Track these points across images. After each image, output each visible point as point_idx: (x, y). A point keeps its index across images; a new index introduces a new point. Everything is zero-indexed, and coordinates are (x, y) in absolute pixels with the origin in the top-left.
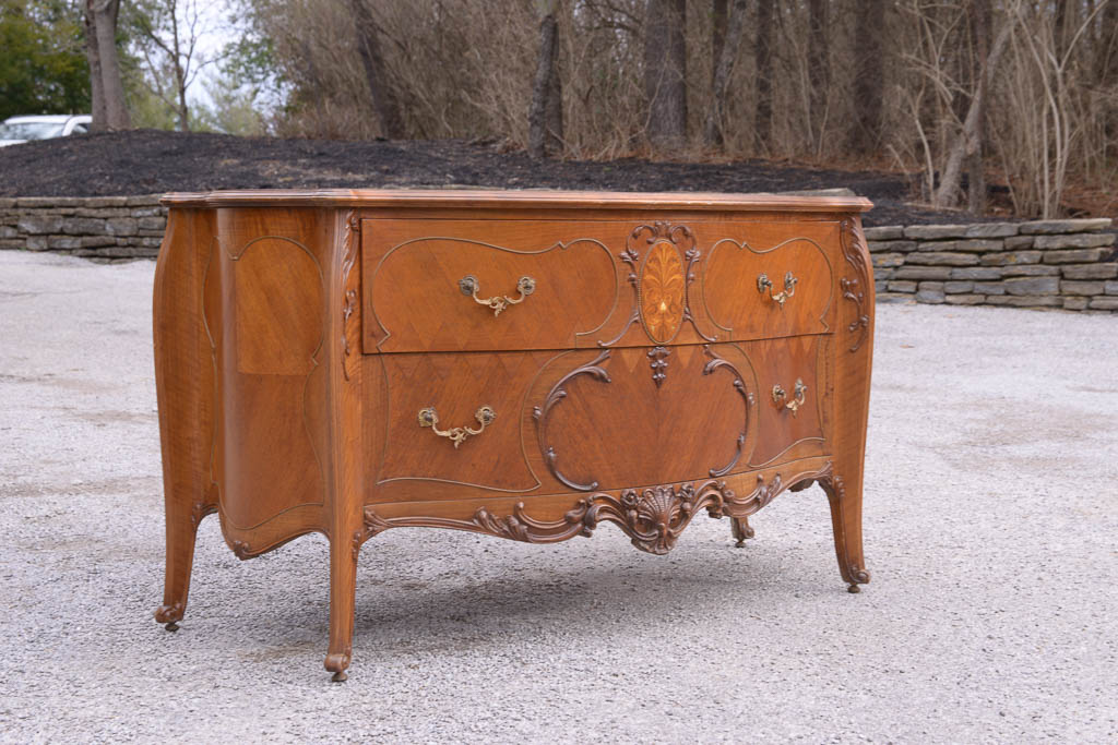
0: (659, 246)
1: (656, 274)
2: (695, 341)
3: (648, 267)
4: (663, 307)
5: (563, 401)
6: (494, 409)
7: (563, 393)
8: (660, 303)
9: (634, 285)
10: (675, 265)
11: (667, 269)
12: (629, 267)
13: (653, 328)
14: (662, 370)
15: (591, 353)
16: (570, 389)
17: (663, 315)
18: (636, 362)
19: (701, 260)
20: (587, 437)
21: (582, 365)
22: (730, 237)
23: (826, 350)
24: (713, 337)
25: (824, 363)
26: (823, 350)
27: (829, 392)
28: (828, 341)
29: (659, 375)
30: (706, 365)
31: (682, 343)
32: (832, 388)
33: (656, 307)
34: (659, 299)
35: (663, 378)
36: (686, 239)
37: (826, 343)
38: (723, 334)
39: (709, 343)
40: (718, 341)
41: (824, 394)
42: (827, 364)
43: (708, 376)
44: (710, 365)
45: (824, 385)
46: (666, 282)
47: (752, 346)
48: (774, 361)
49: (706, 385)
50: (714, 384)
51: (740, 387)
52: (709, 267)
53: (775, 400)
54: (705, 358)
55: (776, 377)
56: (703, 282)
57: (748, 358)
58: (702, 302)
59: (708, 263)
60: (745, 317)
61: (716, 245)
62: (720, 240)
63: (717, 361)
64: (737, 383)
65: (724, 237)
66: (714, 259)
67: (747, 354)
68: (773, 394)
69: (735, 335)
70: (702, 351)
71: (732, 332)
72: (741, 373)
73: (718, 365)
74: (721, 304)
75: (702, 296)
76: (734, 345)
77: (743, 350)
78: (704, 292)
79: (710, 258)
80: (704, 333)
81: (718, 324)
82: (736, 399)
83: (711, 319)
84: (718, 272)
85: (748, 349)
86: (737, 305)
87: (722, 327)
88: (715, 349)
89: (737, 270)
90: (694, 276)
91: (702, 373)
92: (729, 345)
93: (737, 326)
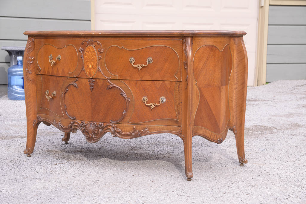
0: (89, 47)
1: (88, 56)
2: (103, 78)
3: (86, 54)
4: (90, 66)
5: (68, 92)
6: (56, 92)
7: (67, 89)
9: (82, 59)
10: (94, 53)
11: (91, 55)
13: (87, 72)
15: (73, 79)
16: (69, 88)
17: (90, 69)
18: (85, 82)
19: (104, 52)
20: (73, 104)
21: (71, 82)
22: (115, 45)
23: (179, 87)
24: (109, 77)
25: (178, 92)
26: (178, 87)
27: (180, 103)
28: (180, 84)
29: (91, 87)
30: (108, 86)
31: (98, 78)
32: (181, 102)
33: (88, 66)
34: (89, 64)
35: (93, 89)
36: (98, 45)
37: (179, 85)
38: (113, 76)
39: (108, 79)
40: (111, 79)
41: (178, 103)
42: (179, 92)
43: (109, 90)
44: (109, 86)
45: (178, 100)
46: (91, 58)
47: (129, 82)
48: (143, 88)
49: (108, 93)
50: (112, 93)
51: (123, 95)
52: (107, 55)
53: (143, 102)
54: (108, 84)
55: (144, 94)
56: (105, 59)
57: (127, 86)
58: (104, 66)
59: (106, 53)
60: (123, 72)
61: (110, 47)
62: (111, 45)
63: (112, 85)
64: (121, 94)
65: (113, 45)
66: (109, 52)
67: (126, 84)
68: (142, 100)
69: (119, 77)
70: (107, 81)
71: (117, 76)
72: (124, 90)
73: (112, 87)
74: (112, 67)
75: (104, 64)
76: (120, 81)
77: (124, 83)
78: (105, 62)
79: (107, 51)
80: (105, 76)
81: (111, 73)
82: (122, 99)
83: (108, 71)
84: (111, 56)
85: (127, 82)
86: (120, 67)
87: (113, 74)
88: (112, 81)
89: (119, 55)
90: (101, 57)
91: (106, 88)
92: (118, 80)
93: (120, 74)
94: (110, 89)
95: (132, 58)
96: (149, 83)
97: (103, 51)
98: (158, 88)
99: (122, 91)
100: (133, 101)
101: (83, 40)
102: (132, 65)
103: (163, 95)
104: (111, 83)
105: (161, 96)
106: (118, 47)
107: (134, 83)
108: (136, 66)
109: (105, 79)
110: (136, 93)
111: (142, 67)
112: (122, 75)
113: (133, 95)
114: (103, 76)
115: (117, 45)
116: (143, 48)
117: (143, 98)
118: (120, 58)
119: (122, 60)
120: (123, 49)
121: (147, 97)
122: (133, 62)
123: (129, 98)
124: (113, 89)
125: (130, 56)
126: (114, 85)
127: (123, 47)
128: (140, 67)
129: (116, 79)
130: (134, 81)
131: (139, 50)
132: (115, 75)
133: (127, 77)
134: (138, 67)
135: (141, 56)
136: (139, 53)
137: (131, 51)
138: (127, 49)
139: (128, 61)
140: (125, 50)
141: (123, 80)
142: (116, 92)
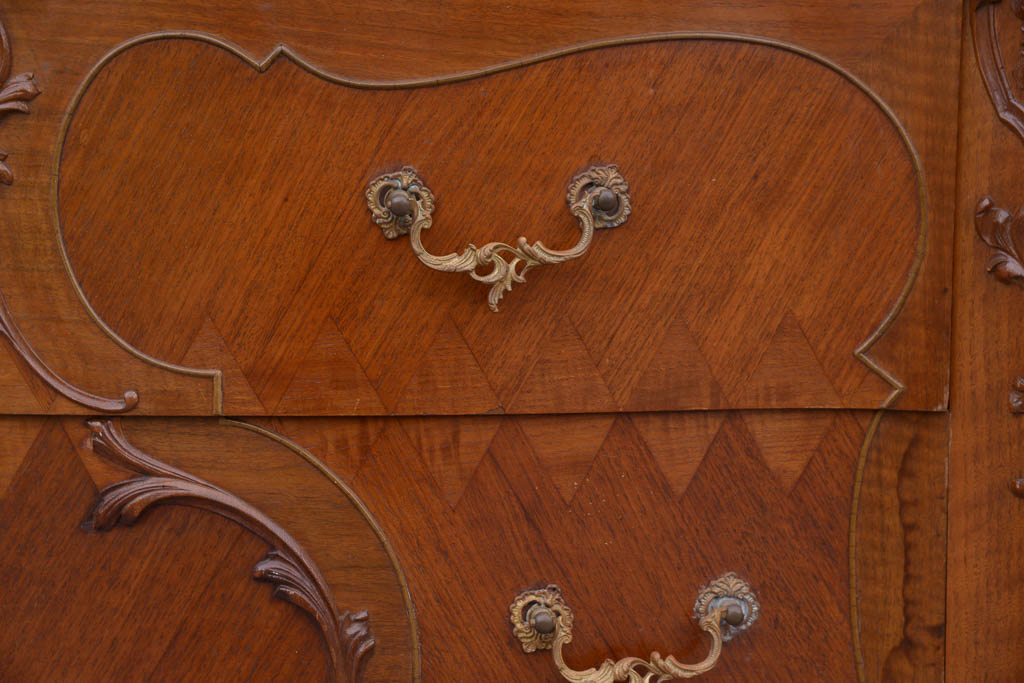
2: (33, 405)
19: (41, 110)
22: (190, 25)
23: (903, 472)
24: (118, 395)
25: (893, 521)
26: (890, 474)
27: (926, 639)
28: (915, 442)
30: (99, 496)
32: (935, 621)
37: (907, 455)
38: (172, 385)
39: (104, 416)
40: (146, 408)
41: (894, 641)
42: (908, 528)
43: (111, 536)
44: (111, 498)
45: (896, 611)
47: (364, 436)
48: (518, 499)
49: (103, 567)
50: (144, 567)
51: (283, 589)
52: (85, 138)
53: (524, 647)
54: (95, 466)
55: (535, 560)
56: (54, 191)
57: (338, 480)
58: (52, 266)
59: (76, 120)
60: (295, 327)
61: (115, 51)
62: (137, 33)
63: (151, 482)
64: (268, 572)
65: (161, 23)
66: (104, 107)
67: (326, 464)
68: (513, 625)
69: (241, 393)
70: (81, 443)
71: (218, 383)
72: (296, 535)
73: (152, 500)
74: (150, 275)
75: (48, 244)
76: (247, 429)
77: (304, 452)
78: (62, 228)
79: (85, 100)
80: (68, 379)
81: (142, 351)
82: (269, 631)
83: (102, 330)
84: (130, 157)
85: (337, 447)
86: (248, 283)
87: (165, 360)
88: (147, 440)
89: (239, 148)
90: (6, 169)
91: (81, 522)
92: (223, 429)
93: (252, 359)
94: (121, 519)
95: (407, 179)
96: (586, 439)
97: (24, 97)
98: (681, 490)
99: (271, 545)
100: (411, 649)
102: (415, 255)
103: (727, 565)
104: (135, 455)
105: (707, 573)
106: (220, 53)
107: (420, 446)
108: (453, 262)
109: (60, 412)
110: (445, 553)
111: (525, 276)
112: (273, 364)
113: (407, 580)
114: (40, 384)
115: (208, 27)
116: (522, 66)
117: (521, 604)
118: (246, 179)
119: (278, 201)
120: (293, 71)
121: (554, 586)
122: (420, 217)
123: (363, 615)
124: (166, 528)
125: (379, 147)
126: (180, 484)
127: (291, 47)
128: (508, 268)
129: (197, 409)
130: (422, 425)
131: (482, 89)
132: (197, 367)
133: (336, 388)
134: (482, 279)
135: (505, 147)
136: (480, 114)
137: (381, 94)
138: (341, 73)
139: (346, 213)
140: (317, 81)
141: (291, 427)
142: (205, 555)
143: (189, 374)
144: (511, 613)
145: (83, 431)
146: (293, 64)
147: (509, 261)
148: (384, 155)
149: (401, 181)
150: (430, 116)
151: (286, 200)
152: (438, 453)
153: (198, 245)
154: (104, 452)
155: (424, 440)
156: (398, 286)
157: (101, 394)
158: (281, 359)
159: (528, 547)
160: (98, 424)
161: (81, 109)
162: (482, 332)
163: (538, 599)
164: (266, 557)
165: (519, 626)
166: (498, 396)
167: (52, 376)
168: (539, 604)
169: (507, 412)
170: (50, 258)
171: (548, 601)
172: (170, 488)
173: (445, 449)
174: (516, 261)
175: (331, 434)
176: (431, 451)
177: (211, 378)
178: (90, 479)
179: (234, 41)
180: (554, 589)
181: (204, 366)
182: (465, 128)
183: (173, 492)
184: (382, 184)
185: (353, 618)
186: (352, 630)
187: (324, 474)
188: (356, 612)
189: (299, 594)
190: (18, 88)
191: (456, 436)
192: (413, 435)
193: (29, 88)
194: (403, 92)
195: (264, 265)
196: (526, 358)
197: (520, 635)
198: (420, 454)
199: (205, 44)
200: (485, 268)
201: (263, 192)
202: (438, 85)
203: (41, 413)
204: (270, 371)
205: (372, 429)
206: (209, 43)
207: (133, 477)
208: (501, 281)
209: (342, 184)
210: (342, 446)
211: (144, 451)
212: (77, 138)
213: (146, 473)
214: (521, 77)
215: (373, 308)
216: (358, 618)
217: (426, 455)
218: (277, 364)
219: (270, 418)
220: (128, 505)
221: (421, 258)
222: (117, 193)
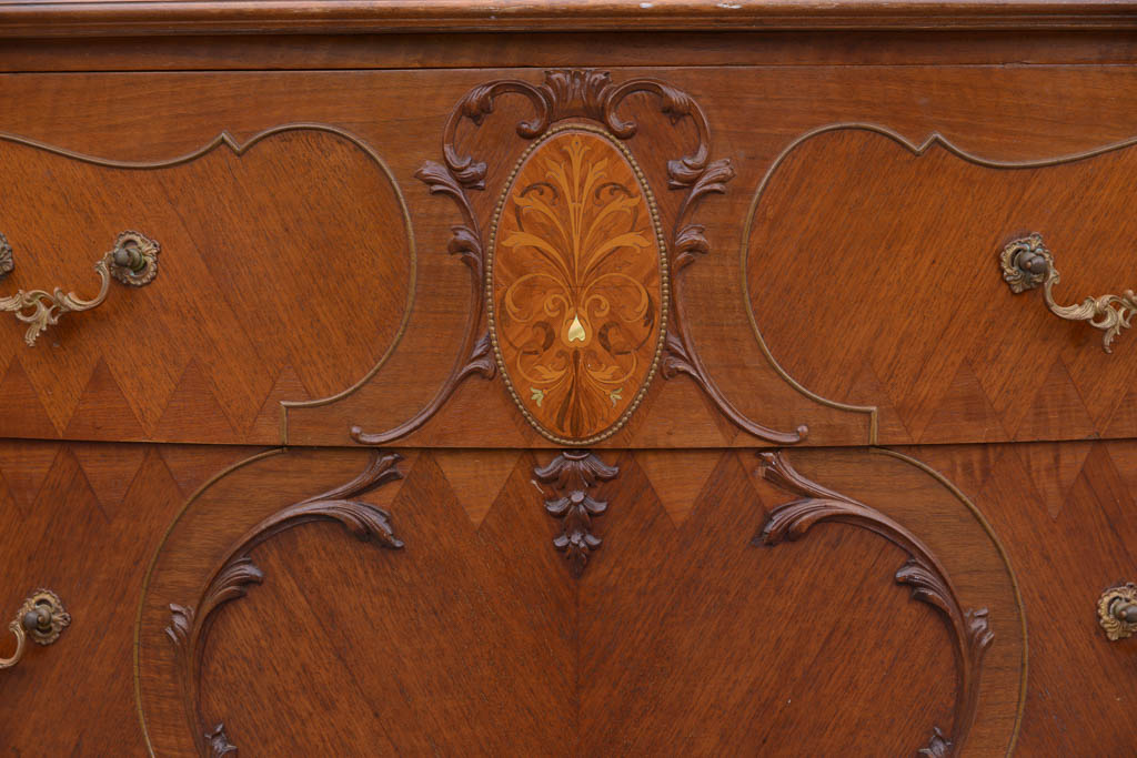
0: (557, 145)
1: (548, 232)
2: (719, 440)
3: (517, 210)
4: (576, 331)
5: (253, 593)
6: (63, 603)
7: (251, 570)
8: (563, 319)
9: (468, 263)
10: (621, 204)
11: (589, 218)
12: (452, 208)
13: (538, 396)
14: (589, 522)
15: (338, 462)
16: (274, 561)
17: (575, 356)
18: (495, 491)
19: (735, 189)
20: (328, 706)
21: (308, 495)
22: (863, 117)
24: (792, 429)
29: (576, 539)
30: (770, 516)
31: (661, 444)
33: (549, 334)
34: (562, 308)
35: (592, 548)
36: (665, 121)
38: (837, 419)
39: (778, 448)
40: (815, 440)
43: (777, 550)
44: (781, 518)
46: (588, 255)
47: (985, 460)
48: (1104, 511)
49: (770, 577)
50: (805, 575)
51: (923, 591)
52: (770, 213)
53: (1109, 635)
54: (766, 492)
55: (1116, 563)
56: (743, 258)
57: (965, 499)
58: (740, 321)
59: (763, 198)
60: (938, 369)
61: (798, 141)
62: (818, 125)
63: (814, 503)
64: (911, 577)
65: (836, 116)
66: (788, 186)
67: (955, 485)
68: (1100, 617)
69: (892, 426)
70: (753, 471)
71: (874, 417)
72: (929, 544)
73: (817, 518)
74: (821, 327)
75: (737, 302)
76: (892, 456)
77: (938, 475)
78: (749, 288)
79: (772, 181)
80: (751, 417)
81: (812, 392)
82: (906, 627)
83: (780, 374)
84: (808, 227)
85: (963, 470)
86: (900, 333)
87: (830, 399)
88: (808, 467)
89: (897, 221)
90: (703, 239)
91: (753, 539)
92: (872, 456)
93: (902, 397)
94: (789, 535)
95: (1034, 243)
97: (724, 180)
99: (911, 554)
100: (1020, 641)
101: (472, 79)
106: (885, 140)
107: (1029, 467)
108: (1076, 312)
109: (741, 445)
110: (1048, 558)
111: (1130, 322)
112: (920, 400)
113: (1019, 582)
114: (726, 422)
115: (875, 119)
116: (1123, 147)
117: (1106, 599)
118: (903, 245)
119: (928, 263)
120: (943, 155)
121: (1131, 584)
122: (1052, 275)
123: (984, 612)
124: (823, 542)
125: (1008, 217)
126: (838, 504)
127: (943, 135)
128: (1117, 316)
129: (858, 440)
130: (1032, 450)
131: (1090, 167)
132: (857, 404)
133: (970, 420)
134: (1098, 325)
135: (1106, 215)
136: (1088, 188)
137: (1012, 173)
138: (980, 155)
139: (982, 271)
140: (963, 163)
141: (927, 453)
142: (855, 564)
143: (852, 411)
144: (1098, 608)
145: (755, 461)
146: (942, 149)
147: (1118, 310)
148: (1013, 223)
149: (1030, 245)
150: (1050, 190)
151: (934, 262)
152: (1043, 473)
153: (862, 301)
154: (775, 479)
155: (1032, 463)
156: (1020, 333)
157: (777, 429)
158: (925, 397)
159: (1111, 552)
160: (771, 454)
161: (768, 189)
162: (1083, 370)
163: (1120, 595)
164: (907, 564)
165: (1105, 618)
166: (1095, 423)
167: (737, 414)
168: (1121, 599)
169: (1102, 437)
170: (738, 314)
171: (1128, 596)
172: (830, 507)
173: (1048, 470)
174: (1122, 310)
175: (959, 459)
176: (1038, 471)
177: (869, 413)
178: (760, 501)
179: (895, 130)
180: (1131, 586)
181: (863, 404)
182: (1076, 200)
183: (834, 511)
184: (1015, 248)
185: (976, 614)
186: (975, 625)
187: (954, 493)
188: (976, 610)
189: (936, 595)
190: (720, 173)
191: (1057, 459)
192: (1024, 458)
193: (727, 171)
194: (1029, 171)
195: (914, 317)
196: (1117, 391)
197: (1106, 626)
198: (1029, 474)
199: (872, 133)
200: (1100, 317)
201: (916, 255)
202: (1059, 163)
203: (726, 446)
204: (916, 407)
205: (992, 454)
206: (876, 131)
207: (797, 499)
208: (1113, 327)
209: (979, 248)
210: (967, 468)
211: (806, 476)
212: (764, 213)
213: (808, 495)
214: (1120, 157)
215: (1001, 352)
216: (981, 614)
217: (1034, 475)
218: (923, 401)
219: (910, 447)
220: (796, 524)
221: (1052, 308)
222: (796, 259)
